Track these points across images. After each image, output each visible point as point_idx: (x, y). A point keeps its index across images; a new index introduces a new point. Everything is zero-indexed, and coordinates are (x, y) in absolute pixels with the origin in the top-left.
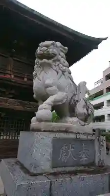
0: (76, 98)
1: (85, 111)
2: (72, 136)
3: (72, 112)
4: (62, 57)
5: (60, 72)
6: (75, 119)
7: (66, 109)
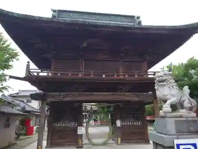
0: (182, 99)
1: (190, 105)
2: (184, 119)
3: (182, 107)
4: (171, 79)
5: (171, 87)
6: (184, 110)
7: (178, 106)
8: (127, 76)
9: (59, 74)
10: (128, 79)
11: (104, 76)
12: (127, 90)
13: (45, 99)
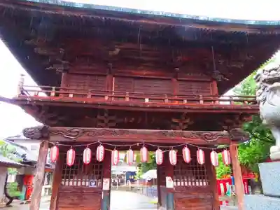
8: (185, 101)
9: (71, 96)
10: (187, 107)
11: (147, 100)
12: (185, 127)
13: (47, 138)
